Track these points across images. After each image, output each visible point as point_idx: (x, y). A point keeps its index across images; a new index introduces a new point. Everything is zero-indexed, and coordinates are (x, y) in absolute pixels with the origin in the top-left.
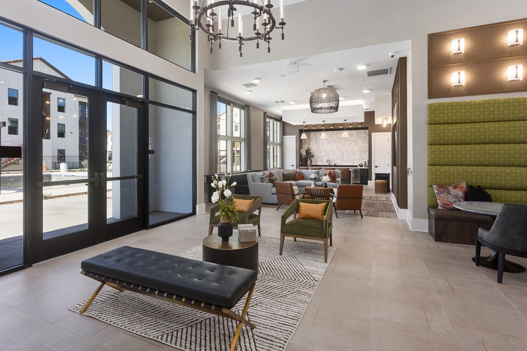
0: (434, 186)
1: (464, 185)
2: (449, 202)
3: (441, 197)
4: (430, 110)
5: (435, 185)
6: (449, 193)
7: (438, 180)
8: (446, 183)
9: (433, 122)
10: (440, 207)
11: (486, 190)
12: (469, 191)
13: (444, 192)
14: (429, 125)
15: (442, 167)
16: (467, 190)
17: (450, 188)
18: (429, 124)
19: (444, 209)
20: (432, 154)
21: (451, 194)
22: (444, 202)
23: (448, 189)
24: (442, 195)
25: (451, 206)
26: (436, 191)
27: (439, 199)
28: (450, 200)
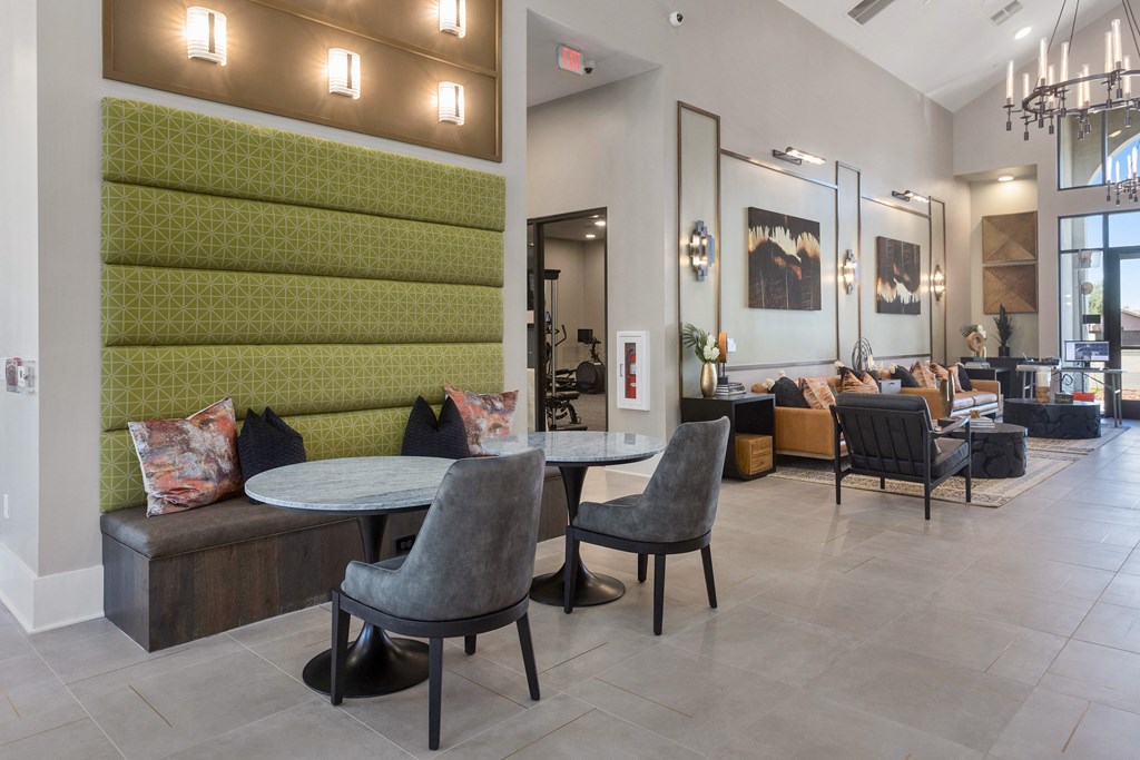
0: (135, 427)
1: (227, 409)
2: (187, 479)
3: (158, 466)
4: (112, 122)
5: (137, 420)
6: (186, 446)
7: (143, 402)
8: (169, 408)
9: (123, 173)
10: (154, 507)
11: (287, 421)
12: (245, 430)
13: (171, 443)
14: (109, 185)
15: (157, 349)
16: (240, 426)
17: (188, 426)
18: (107, 179)
19: (172, 509)
20: (118, 300)
21: (192, 450)
22: (171, 484)
23: (182, 431)
24: (165, 458)
25: (193, 495)
26: (140, 446)
27: (150, 475)
28: (189, 472)
